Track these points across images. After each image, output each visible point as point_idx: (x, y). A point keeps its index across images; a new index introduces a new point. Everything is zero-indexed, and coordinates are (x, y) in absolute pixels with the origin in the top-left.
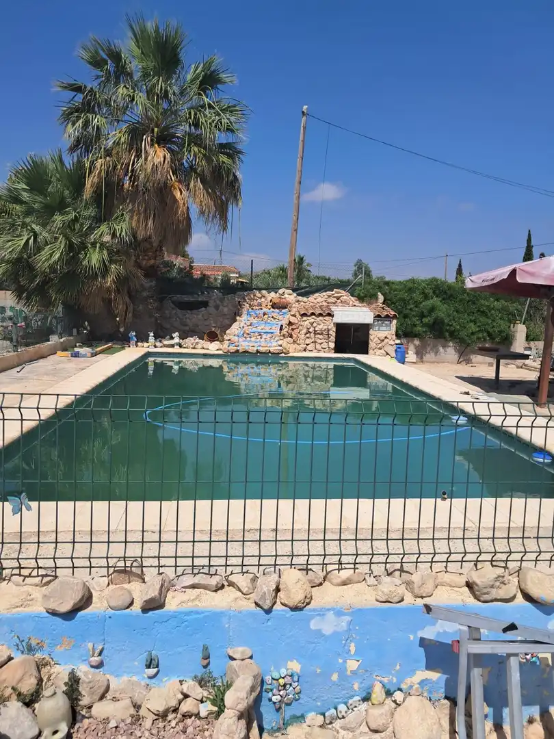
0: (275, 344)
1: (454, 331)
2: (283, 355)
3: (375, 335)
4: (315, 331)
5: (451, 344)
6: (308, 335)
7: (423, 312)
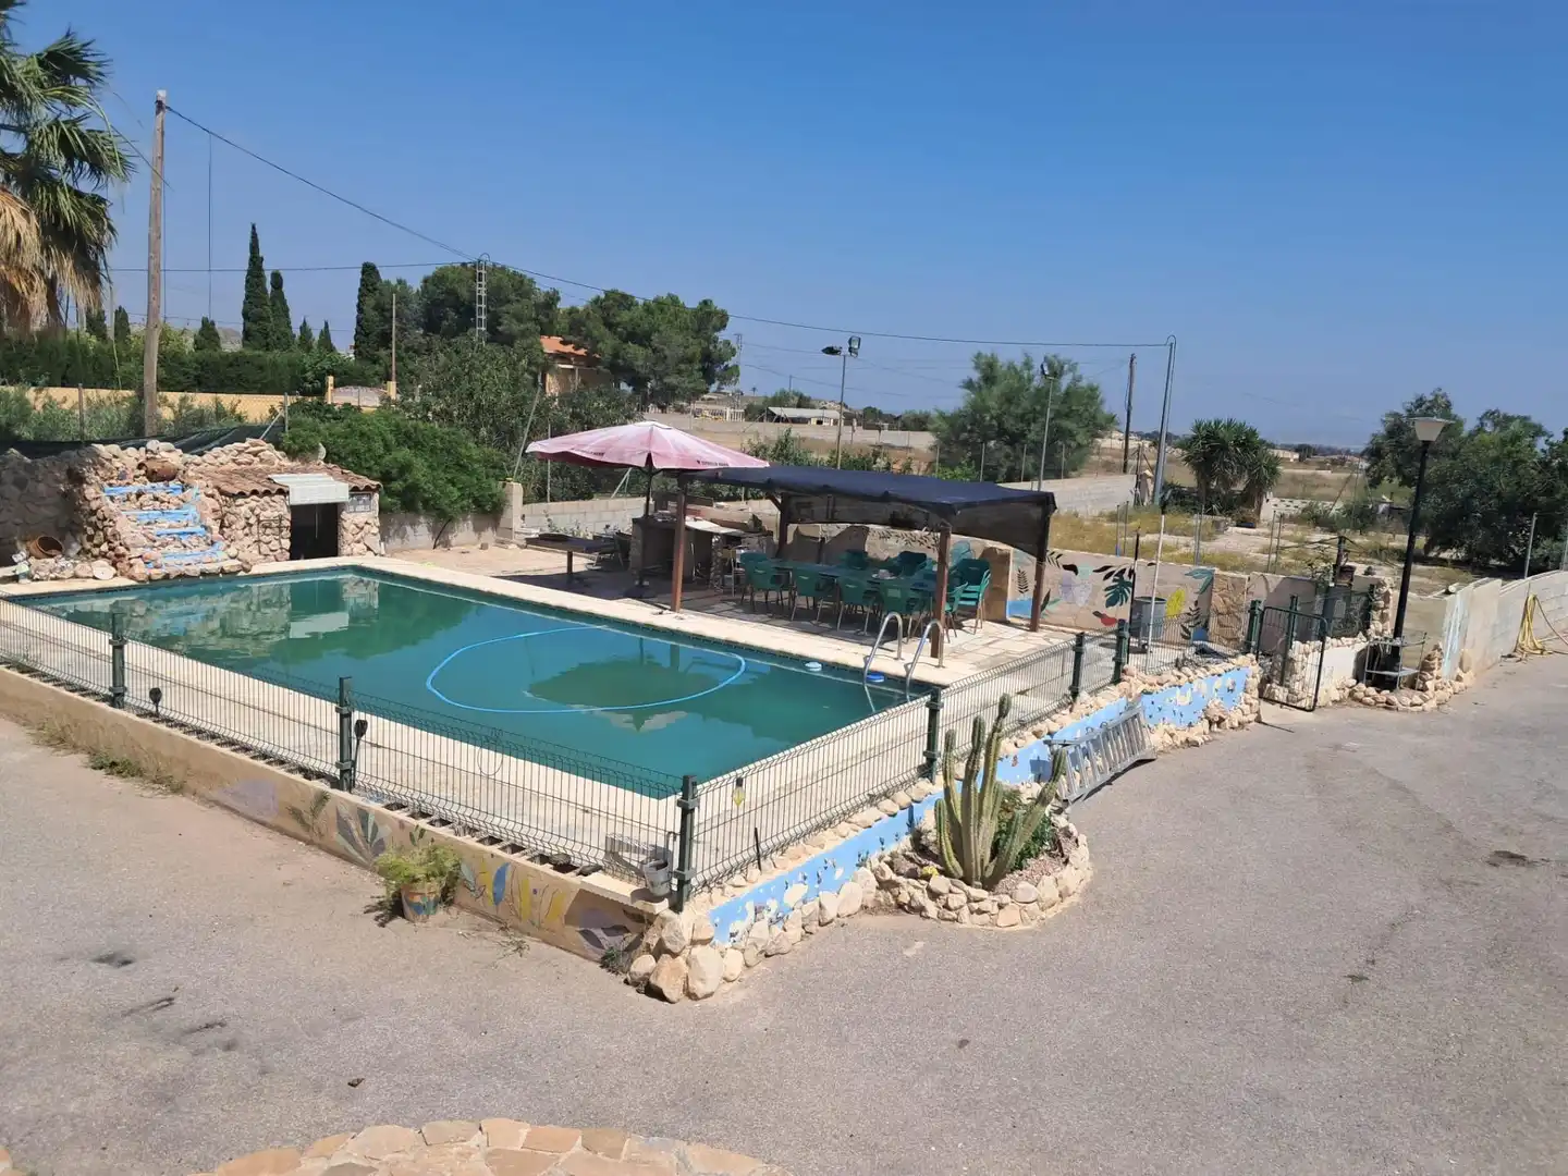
0: (223, 555)
1: (429, 499)
2: (242, 573)
3: (350, 520)
4: (259, 521)
5: (422, 519)
6: (247, 530)
7: (388, 473)
